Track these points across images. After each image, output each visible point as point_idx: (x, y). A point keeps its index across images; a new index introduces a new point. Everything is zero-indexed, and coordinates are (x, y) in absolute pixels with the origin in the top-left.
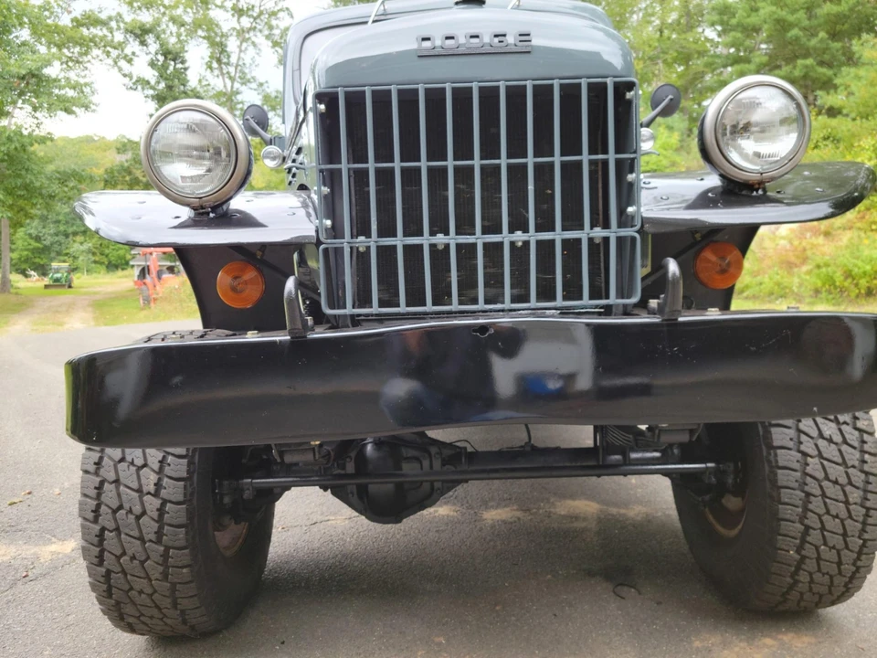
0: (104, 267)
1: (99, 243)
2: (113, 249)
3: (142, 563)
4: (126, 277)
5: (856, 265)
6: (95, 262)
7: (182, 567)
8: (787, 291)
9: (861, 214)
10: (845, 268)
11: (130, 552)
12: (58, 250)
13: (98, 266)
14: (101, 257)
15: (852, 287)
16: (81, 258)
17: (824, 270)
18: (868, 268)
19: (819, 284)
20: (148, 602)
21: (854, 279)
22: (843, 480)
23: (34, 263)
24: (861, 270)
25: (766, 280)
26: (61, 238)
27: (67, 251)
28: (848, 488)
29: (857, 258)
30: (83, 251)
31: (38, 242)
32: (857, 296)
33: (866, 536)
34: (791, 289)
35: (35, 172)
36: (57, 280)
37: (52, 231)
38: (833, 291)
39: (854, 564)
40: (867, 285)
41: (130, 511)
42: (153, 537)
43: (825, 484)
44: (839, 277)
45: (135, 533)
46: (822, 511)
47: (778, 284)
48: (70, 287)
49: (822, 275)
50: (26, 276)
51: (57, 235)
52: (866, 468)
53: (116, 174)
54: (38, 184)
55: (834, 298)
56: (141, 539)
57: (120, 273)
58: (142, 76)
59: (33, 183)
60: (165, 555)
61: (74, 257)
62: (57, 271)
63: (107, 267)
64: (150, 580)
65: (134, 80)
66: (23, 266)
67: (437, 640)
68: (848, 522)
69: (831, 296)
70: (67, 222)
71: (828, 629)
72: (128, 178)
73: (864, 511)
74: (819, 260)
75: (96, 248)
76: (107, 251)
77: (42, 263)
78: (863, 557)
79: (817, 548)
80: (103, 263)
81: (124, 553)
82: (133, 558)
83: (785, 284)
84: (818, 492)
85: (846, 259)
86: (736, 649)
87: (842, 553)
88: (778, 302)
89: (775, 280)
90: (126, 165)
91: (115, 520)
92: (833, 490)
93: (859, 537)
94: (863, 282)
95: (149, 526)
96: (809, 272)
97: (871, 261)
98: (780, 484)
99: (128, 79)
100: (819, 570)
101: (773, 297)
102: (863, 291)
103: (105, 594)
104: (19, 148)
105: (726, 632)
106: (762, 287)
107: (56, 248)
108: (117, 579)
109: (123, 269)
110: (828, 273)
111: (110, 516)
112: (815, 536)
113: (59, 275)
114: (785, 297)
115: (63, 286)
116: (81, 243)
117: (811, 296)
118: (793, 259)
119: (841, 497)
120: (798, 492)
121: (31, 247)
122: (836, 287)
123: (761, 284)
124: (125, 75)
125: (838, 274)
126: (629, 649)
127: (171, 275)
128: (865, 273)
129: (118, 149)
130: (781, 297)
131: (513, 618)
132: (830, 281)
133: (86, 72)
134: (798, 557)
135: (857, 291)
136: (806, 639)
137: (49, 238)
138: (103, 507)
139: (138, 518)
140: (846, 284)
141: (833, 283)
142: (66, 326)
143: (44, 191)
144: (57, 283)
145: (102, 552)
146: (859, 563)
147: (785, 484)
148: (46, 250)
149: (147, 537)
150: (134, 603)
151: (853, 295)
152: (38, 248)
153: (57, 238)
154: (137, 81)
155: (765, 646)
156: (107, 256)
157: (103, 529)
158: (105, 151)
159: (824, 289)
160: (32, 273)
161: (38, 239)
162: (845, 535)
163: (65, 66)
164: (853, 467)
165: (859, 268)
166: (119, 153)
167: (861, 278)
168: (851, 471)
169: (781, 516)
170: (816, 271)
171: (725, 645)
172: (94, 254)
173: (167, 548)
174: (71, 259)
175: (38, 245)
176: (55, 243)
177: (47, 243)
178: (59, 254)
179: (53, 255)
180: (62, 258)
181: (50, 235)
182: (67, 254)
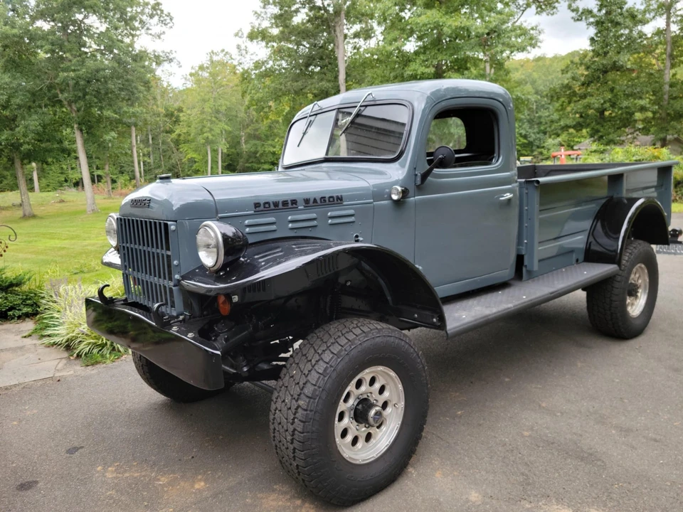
12: (538, 144)
16: (553, 150)
26: (541, 136)
27: (544, 145)
30: (554, 145)
37: (535, 131)
51: (538, 133)
58: (586, 8)
65: (580, 13)
70: (546, 123)
72: (568, 93)
75: (564, 141)
76: (572, 143)
90: (566, 82)
99: (575, 13)
107: (537, 143)
121: (520, 143)
124: (573, 11)
129: (562, 71)
133: (555, 10)
148: (530, 144)
152: (525, 143)
153: (538, 136)
154: (582, 13)
156: (571, 147)
161: (525, 137)
163: (539, 9)
166: (562, 73)
174: (546, 151)
175: (525, 141)
176: (536, 139)
177: (531, 139)
178: (538, 147)
179: (534, 148)
180: (540, 150)
181: (534, 133)
182: (543, 147)
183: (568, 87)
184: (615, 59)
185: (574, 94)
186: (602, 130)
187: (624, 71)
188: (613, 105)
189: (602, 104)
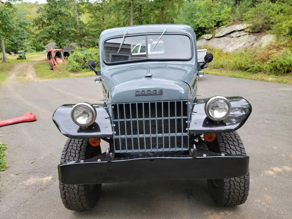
0: (35, 50)
1: (33, 42)
2: (38, 44)
3: (75, 199)
4: (43, 54)
5: (284, 62)
6: (32, 48)
7: (84, 199)
8: (262, 69)
9: (290, 41)
10: (281, 63)
11: (72, 197)
13: (33, 50)
14: (34, 47)
15: (283, 69)
16: (27, 47)
17: (274, 63)
18: (288, 63)
19: (272, 68)
20: (76, 206)
21: (283, 67)
22: (239, 181)
23: (12, 49)
24: (286, 64)
25: (255, 65)
26: (20, 40)
27: (23, 45)
28: (241, 183)
29: (285, 59)
30: (28, 45)
31: (13, 42)
32: (284, 72)
33: (245, 194)
34: (263, 69)
35: (11, 23)
36: (21, 57)
38: (276, 70)
39: (242, 199)
40: (287, 69)
41: (71, 188)
42: (77, 194)
43: (235, 182)
44: (278, 66)
45: (73, 193)
46: (234, 188)
47: (259, 67)
48: (25, 59)
49: (273, 65)
50: (10, 54)
51: (19, 39)
52: (245, 179)
53: (37, 21)
54: (12, 27)
55: (276, 73)
56: (74, 194)
57: (41, 52)
59: (11, 27)
60: (80, 197)
61: (25, 47)
62: (20, 53)
63: (36, 50)
64: (76, 202)
66: (9, 50)
67: (143, 211)
68: (240, 191)
69: (275, 72)
70: (21, 35)
71: (237, 210)
72: (41, 22)
73: (244, 188)
74: (273, 59)
75: (32, 44)
76: (36, 45)
77: (14, 49)
78: (244, 198)
79: (233, 196)
80: (35, 49)
81: (70, 197)
82: (72, 198)
83: (261, 67)
84: (233, 184)
85: (281, 60)
86: (214, 215)
87: (239, 197)
88: (258, 73)
89: (258, 66)
90: (40, 17)
91: (68, 190)
92: (237, 184)
93: (243, 194)
94: (286, 68)
95: (76, 192)
96: (269, 64)
97: (289, 61)
98: (224, 182)
100: (233, 200)
101: (257, 71)
102: (286, 71)
103: (64, 198)
104: (5, 15)
105: (213, 210)
106: (254, 68)
107: (19, 44)
108: (69, 202)
109: (42, 51)
110: (275, 64)
111: (67, 189)
112: (232, 193)
113: (21, 55)
114: (261, 72)
115: (23, 59)
116: (27, 42)
117: (269, 72)
118: (265, 58)
119: (239, 185)
120: (229, 184)
121: (10, 44)
122: (277, 69)
123: (253, 67)
125: (278, 65)
126: (188, 215)
127: (59, 59)
128: (287, 65)
129: (37, 12)
130: (260, 72)
131: (162, 205)
132: (275, 68)
134: (228, 197)
135: (284, 71)
136: (231, 213)
137: (16, 40)
138: (65, 187)
139: (73, 189)
140: (281, 68)
141: (277, 68)
142: (27, 77)
143: (15, 30)
144: (21, 58)
145: (65, 196)
146: (243, 199)
147: (225, 182)
148: (16, 44)
149: (75, 194)
150: (73, 206)
151: (283, 72)
153: (19, 40)
155: (221, 214)
156: (36, 46)
157: (65, 192)
158: (31, 8)
159: (273, 70)
160: (12, 53)
161: (12, 41)
162: (239, 193)
164: (242, 178)
165: (285, 63)
166: (37, 13)
167: (285, 66)
168: (241, 179)
169: (224, 189)
170: (271, 64)
171: (212, 214)
172: (31, 46)
173: (80, 196)
174: (24, 47)
175: (13, 43)
176: (18, 42)
177: (16, 42)
178: (20, 46)
179: (18, 46)
180: (21, 47)
181: (16, 39)
182: (22, 46)
183: (41, 19)
184: (60, 9)
185: (44, 23)
186: (60, 40)
187: (63, 15)
188: (62, 29)
189: (58, 29)
